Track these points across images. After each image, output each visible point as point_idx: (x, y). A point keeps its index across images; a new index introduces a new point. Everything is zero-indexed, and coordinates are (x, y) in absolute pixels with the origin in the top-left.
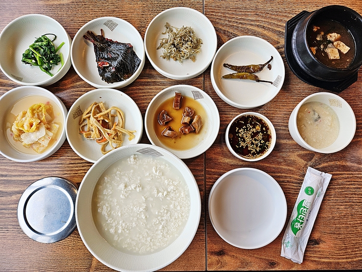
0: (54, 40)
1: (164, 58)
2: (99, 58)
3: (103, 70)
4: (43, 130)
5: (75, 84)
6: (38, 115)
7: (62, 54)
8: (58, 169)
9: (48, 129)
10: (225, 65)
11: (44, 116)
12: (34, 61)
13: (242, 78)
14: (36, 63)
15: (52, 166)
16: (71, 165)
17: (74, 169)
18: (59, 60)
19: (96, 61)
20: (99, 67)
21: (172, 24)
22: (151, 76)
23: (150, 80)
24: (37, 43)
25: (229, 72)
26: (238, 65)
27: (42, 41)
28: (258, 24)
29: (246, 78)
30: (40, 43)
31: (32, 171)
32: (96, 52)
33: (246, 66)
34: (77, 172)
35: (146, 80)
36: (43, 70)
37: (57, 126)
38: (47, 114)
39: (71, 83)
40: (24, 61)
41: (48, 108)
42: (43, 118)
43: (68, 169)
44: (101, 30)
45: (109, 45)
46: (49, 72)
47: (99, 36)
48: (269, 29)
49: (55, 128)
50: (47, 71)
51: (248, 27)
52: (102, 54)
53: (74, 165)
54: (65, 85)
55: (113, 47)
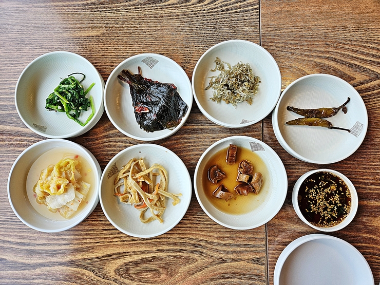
0: (83, 80)
1: (215, 101)
2: (136, 102)
3: (141, 117)
4: (72, 192)
5: (108, 133)
6: (66, 174)
7: (92, 98)
8: (89, 237)
9: (77, 189)
10: (289, 108)
11: (73, 174)
12: (59, 107)
13: (311, 124)
14: (63, 110)
15: (83, 233)
16: (104, 232)
17: (108, 236)
18: (89, 105)
19: (133, 105)
20: (136, 113)
21: (223, 59)
22: (198, 123)
23: (196, 127)
24: (63, 86)
25: (295, 116)
26: (306, 108)
27: (69, 83)
28: (328, 56)
29: (317, 125)
30: (66, 86)
31: (58, 239)
32: (132, 95)
33: (315, 110)
34: (111, 240)
35: (192, 127)
36: (71, 117)
37: (88, 185)
38: (76, 171)
39: (103, 132)
40: (48, 108)
41: (77, 163)
42: (72, 177)
43: (101, 236)
44: (139, 68)
45: (148, 87)
46: (77, 120)
47: (136, 75)
48: (342, 62)
49: (86, 188)
50: (75, 118)
51: (315, 60)
52: (140, 97)
53: (108, 232)
54: (96, 134)
55: (153, 88)
